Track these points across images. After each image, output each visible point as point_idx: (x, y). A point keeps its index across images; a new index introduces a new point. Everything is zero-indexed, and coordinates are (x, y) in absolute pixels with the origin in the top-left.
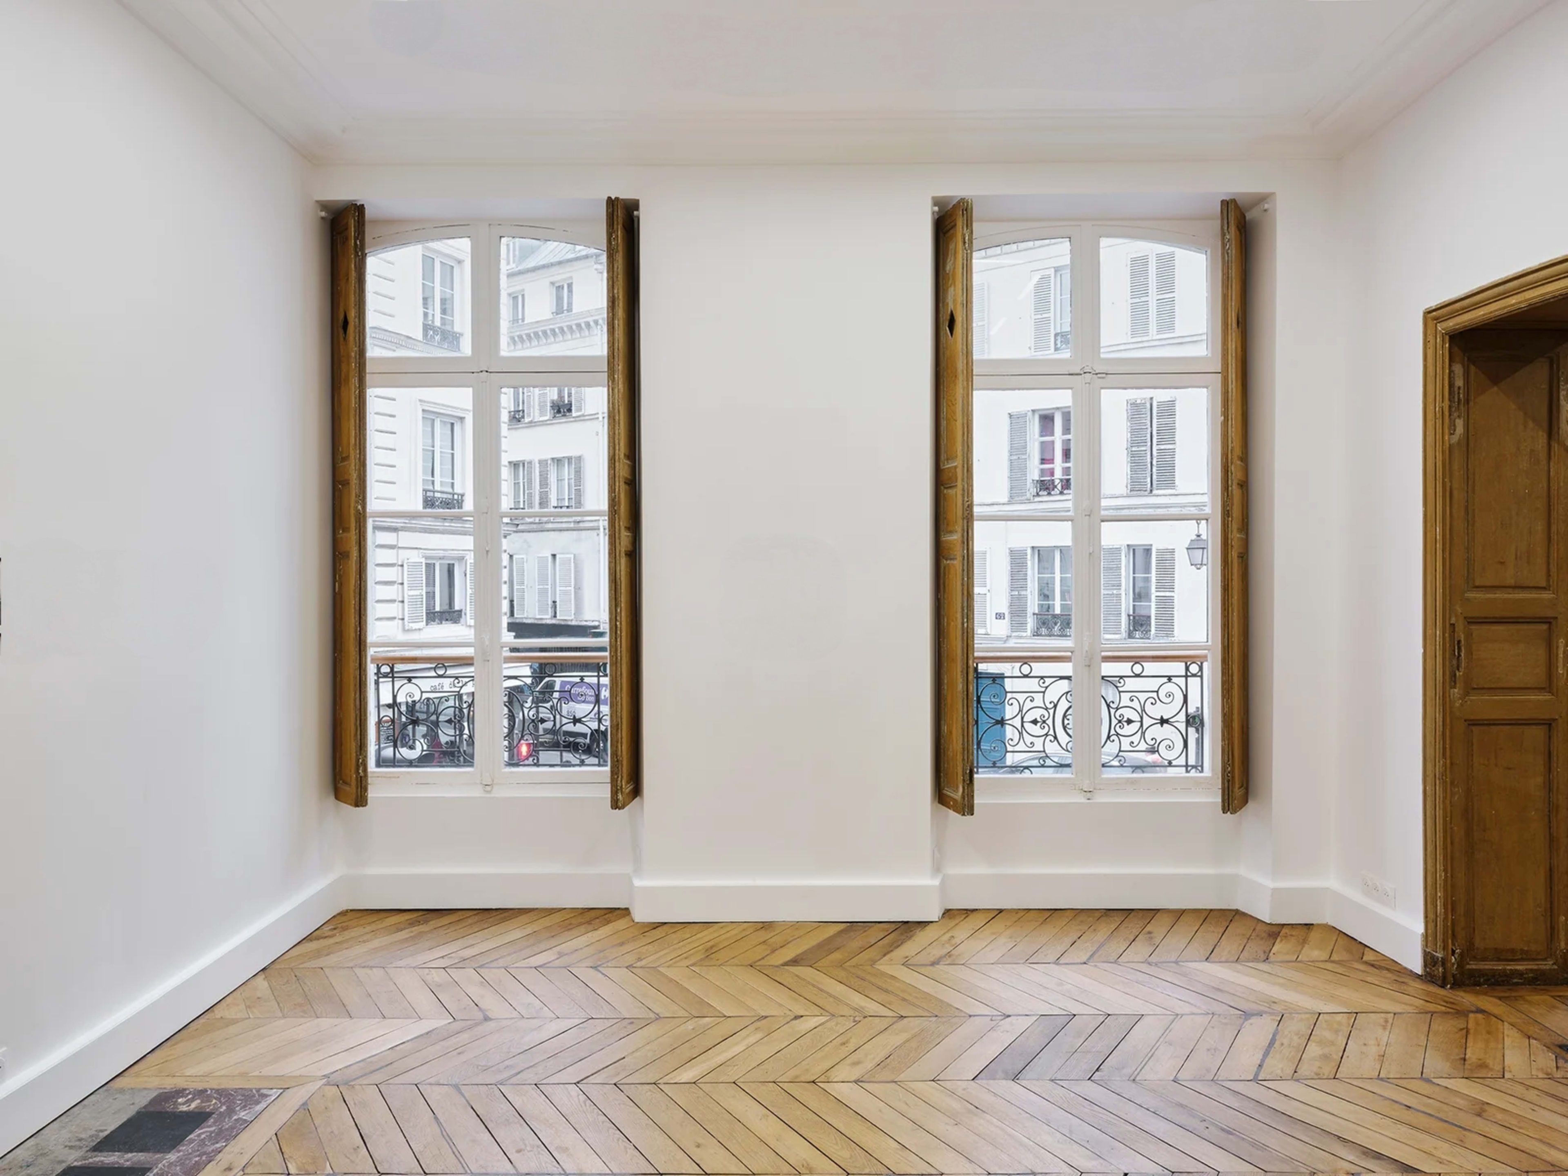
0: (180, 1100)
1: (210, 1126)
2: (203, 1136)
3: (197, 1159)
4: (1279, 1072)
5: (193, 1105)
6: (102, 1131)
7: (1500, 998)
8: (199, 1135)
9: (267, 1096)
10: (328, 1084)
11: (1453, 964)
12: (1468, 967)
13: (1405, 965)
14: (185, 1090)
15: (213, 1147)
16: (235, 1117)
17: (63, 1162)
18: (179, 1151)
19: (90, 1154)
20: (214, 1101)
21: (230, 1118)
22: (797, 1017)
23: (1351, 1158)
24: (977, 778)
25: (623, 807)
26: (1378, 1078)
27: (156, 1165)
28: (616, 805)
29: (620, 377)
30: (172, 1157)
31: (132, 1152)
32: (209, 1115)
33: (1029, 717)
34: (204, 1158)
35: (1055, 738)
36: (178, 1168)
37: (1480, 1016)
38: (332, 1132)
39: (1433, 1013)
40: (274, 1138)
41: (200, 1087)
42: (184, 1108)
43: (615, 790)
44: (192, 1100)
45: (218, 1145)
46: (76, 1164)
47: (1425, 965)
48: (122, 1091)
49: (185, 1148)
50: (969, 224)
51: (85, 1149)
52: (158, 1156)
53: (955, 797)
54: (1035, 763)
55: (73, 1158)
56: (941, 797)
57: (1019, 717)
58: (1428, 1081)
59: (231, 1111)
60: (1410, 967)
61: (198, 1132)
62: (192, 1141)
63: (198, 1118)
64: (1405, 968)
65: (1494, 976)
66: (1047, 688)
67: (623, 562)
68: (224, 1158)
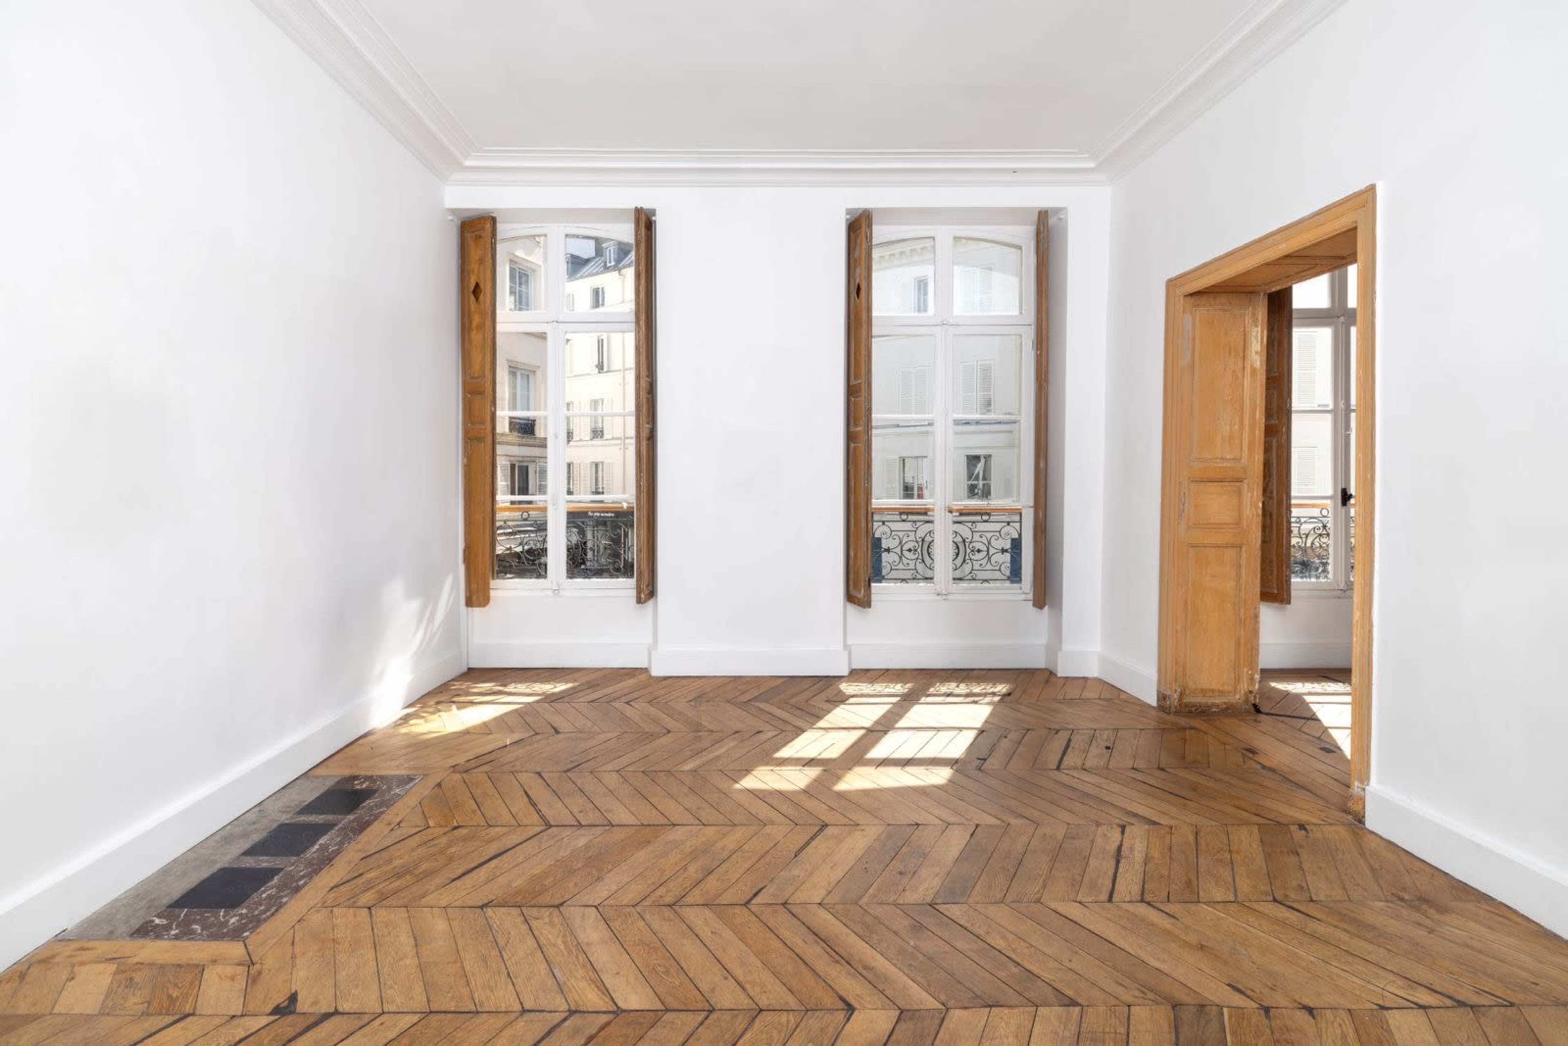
0: (356, 782)
1: (376, 798)
2: (371, 804)
3: (368, 818)
4: (1073, 764)
5: (364, 786)
6: (304, 802)
7: (1204, 720)
8: (369, 804)
9: (414, 779)
10: (454, 772)
11: (1175, 699)
12: (1185, 701)
13: (1145, 701)
14: (359, 776)
15: (378, 811)
16: (393, 793)
17: (278, 821)
18: (355, 814)
19: (295, 816)
20: (378, 783)
21: (389, 792)
22: (759, 732)
23: (1118, 816)
24: (875, 586)
25: (645, 602)
26: (1133, 768)
27: (340, 822)
28: (639, 601)
29: (642, 323)
30: (351, 817)
31: (324, 814)
32: (375, 791)
33: (906, 547)
34: (372, 818)
35: (923, 561)
36: (355, 824)
37: (1192, 731)
38: (457, 802)
39: (1163, 729)
40: (419, 805)
41: (369, 773)
42: (358, 787)
43: (639, 591)
44: (364, 782)
45: (382, 810)
46: (287, 822)
47: (1158, 700)
48: (317, 777)
49: (359, 812)
50: (870, 225)
51: (292, 813)
52: (340, 817)
53: (859, 596)
54: (909, 576)
55: (284, 818)
56: (850, 598)
57: (900, 547)
58: (1163, 770)
59: (390, 789)
60: (1149, 702)
61: (368, 802)
62: (364, 807)
63: (368, 794)
64: (1145, 703)
65: (1201, 706)
66: (917, 528)
67: (644, 443)
68: (386, 817)
